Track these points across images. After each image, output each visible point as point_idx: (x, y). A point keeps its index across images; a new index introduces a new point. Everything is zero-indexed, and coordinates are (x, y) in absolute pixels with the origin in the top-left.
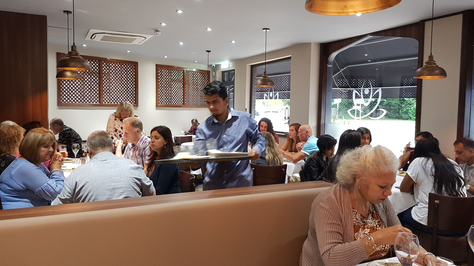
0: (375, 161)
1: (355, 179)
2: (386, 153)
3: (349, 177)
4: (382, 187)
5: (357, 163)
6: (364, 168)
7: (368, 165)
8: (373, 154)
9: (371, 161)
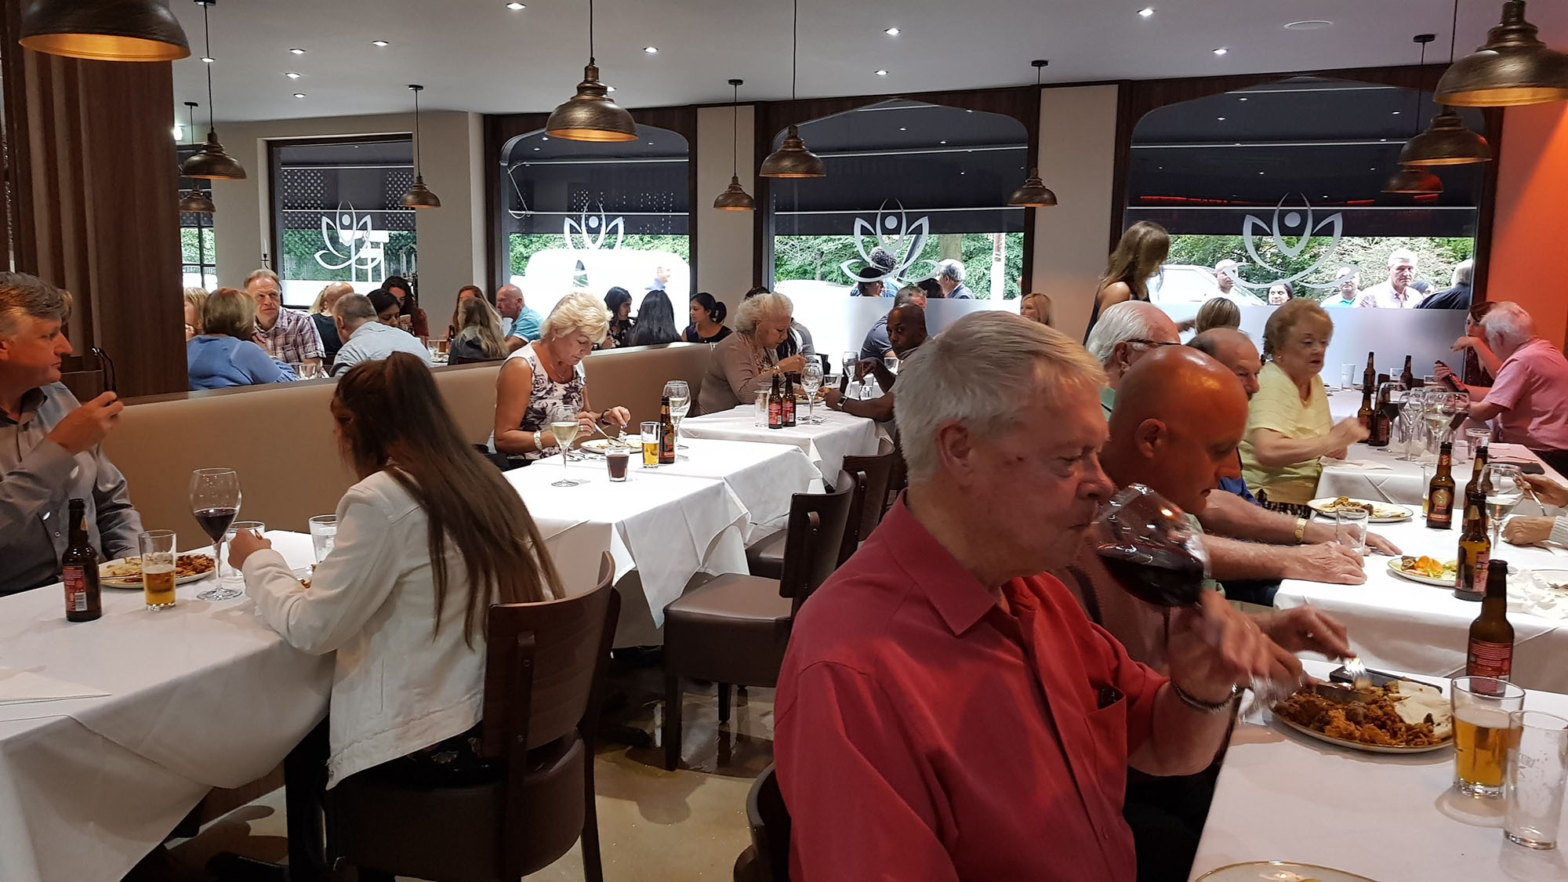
0: (774, 306)
1: (755, 325)
2: (783, 298)
3: (749, 323)
4: (780, 331)
5: (757, 310)
6: (765, 314)
7: (768, 311)
8: (772, 302)
9: (770, 305)
